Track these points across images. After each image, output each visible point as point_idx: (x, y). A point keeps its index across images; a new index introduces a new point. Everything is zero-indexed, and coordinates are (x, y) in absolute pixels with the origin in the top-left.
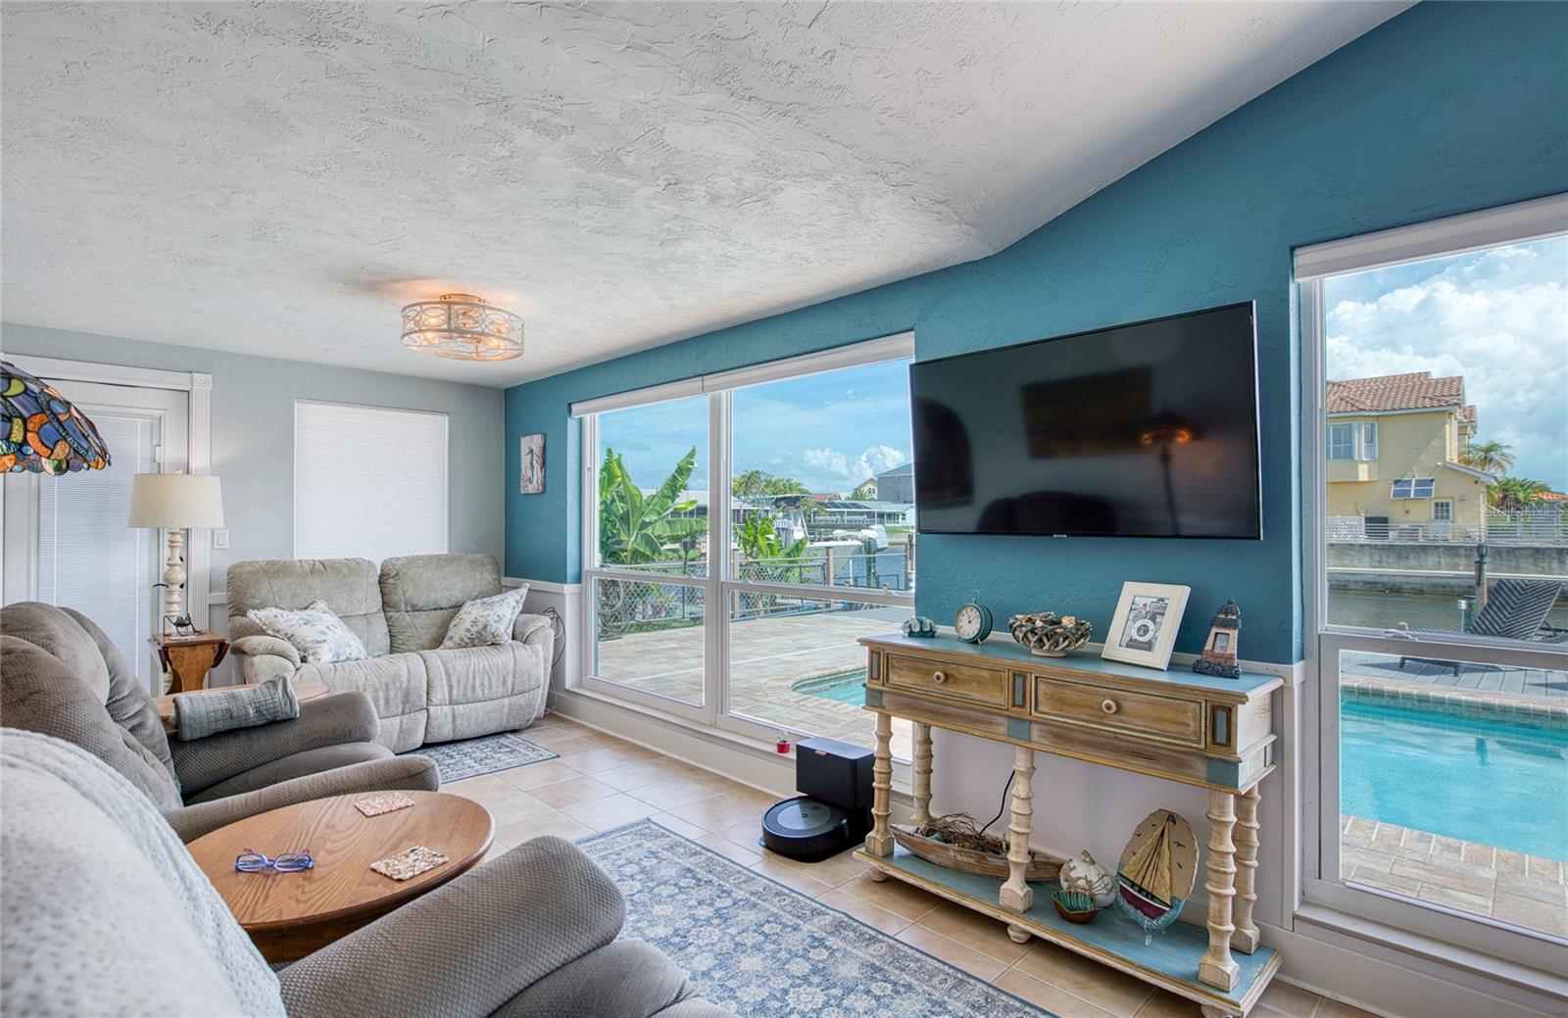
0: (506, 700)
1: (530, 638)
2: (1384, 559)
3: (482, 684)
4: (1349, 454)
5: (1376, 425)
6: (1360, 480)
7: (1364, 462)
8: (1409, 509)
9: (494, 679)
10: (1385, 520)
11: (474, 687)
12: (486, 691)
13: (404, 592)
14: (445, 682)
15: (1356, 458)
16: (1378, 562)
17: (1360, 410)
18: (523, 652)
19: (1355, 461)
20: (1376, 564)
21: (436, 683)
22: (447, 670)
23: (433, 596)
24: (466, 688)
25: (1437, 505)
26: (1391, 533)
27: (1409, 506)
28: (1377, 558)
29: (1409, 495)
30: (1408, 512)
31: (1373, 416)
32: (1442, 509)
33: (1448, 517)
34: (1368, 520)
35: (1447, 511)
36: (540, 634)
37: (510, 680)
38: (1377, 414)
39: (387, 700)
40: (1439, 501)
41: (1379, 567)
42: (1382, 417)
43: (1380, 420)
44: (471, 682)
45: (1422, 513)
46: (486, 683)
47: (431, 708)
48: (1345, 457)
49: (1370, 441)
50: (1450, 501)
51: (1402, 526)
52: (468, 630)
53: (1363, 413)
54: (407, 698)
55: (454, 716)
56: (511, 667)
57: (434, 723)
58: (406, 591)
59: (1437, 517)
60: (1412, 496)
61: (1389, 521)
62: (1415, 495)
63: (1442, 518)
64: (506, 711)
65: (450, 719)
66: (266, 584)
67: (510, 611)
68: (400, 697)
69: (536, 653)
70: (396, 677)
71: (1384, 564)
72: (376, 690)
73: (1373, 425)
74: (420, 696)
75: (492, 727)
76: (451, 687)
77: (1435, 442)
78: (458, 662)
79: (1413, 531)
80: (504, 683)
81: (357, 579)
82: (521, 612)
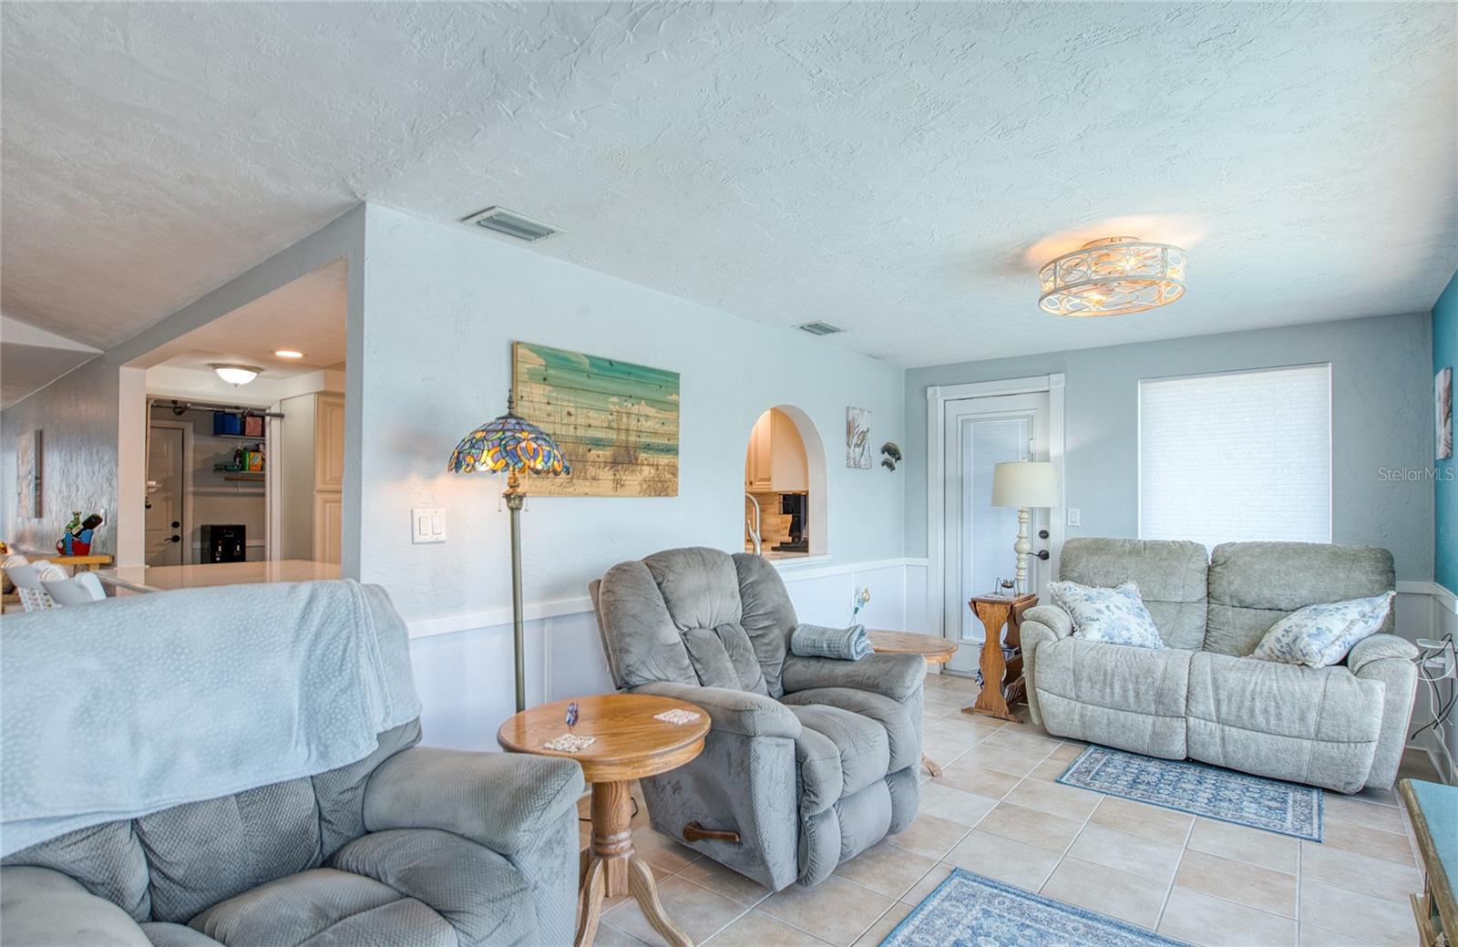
0: (1307, 744)
1: (1365, 670)
3: (1266, 711)
9: (1286, 710)
11: (1252, 711)
12: (1273, 722)
13: (1230, 583)
14: (1211, 693)
18: (1343, 684)
21: (1198, 691)
22: (1215, 680)
23: (1267, 593)
24: (1239, 709)
36: (1383, 666)
37: (1312, 716)
39: (1137, 694)
44: (1247, 704)
46: (1272, 711)
47: (1191, 720)
52: (1278, 640)
54: (1160, 697)
55: (1223, 738)
56: (1316, 699)
57: (1195, 737)
58: (1231, 582)
64: (1306, 757)
65: (1218, 740)
66: (1084, 560)
67: (1342, 626)
68: (1151, 696)
69: (1368, 692)
70: (1150, 671)
72: (1125, 680)
74: (1176, 701)
75: (1285, 771)
76: (1218, 702)
78: (1233, 674)
80: (1302, 719)
81: (1175, 563)
82: (1379, 632)
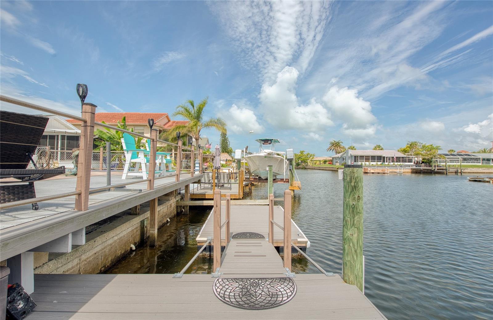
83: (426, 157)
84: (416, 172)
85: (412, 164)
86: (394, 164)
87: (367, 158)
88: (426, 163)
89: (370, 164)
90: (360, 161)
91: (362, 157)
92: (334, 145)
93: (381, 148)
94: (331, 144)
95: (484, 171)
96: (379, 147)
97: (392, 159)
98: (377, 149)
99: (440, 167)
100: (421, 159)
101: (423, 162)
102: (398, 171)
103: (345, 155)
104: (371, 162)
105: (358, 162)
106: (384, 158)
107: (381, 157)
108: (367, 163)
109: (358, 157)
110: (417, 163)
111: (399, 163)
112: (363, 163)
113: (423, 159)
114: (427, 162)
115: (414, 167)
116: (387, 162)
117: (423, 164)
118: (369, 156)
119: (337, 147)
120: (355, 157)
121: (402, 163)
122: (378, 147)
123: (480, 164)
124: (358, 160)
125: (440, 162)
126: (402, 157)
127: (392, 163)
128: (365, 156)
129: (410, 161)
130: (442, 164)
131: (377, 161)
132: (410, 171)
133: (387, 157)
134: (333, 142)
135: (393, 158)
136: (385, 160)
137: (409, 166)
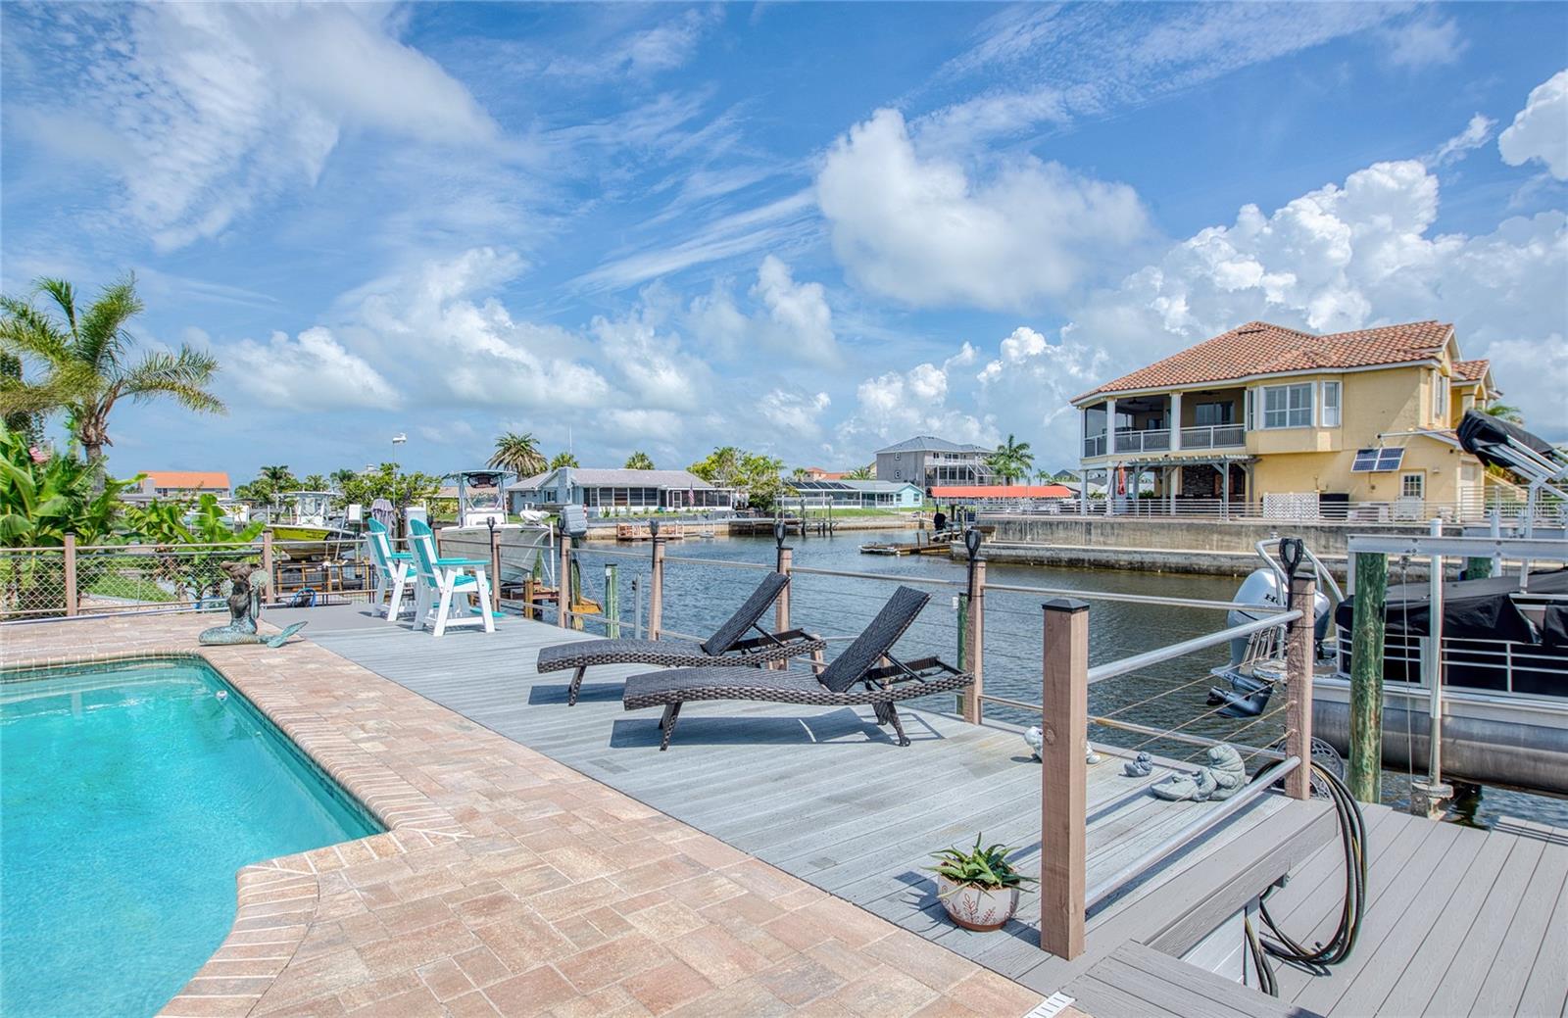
2: (1331, 544)
4: (1307, 420)
5: (1341, 384)
6: (1319, 450)
7: (1323, 429)
8: (1374, 483)
10: (1344, 497)
15: (1315, 423)
16: (1325, 547)
17: (1320, 367)
19: (1314, 428)
20: (1323, 550)
25: (1406, 479)
26: (1350, 512)
27: (1375, 480)
28: (1323, 542)
29: (1372, 468)
30: (1373, 488)
31: (1338, 374)
32: (1413, 484)
33: (1418, 494)
34: (1324, 497)
35: (1418, 485)
38: (1345, 371)
40: (1410, 474)
41: (1326, 553)
42: (1346, 375)
43: (1346, 379)
45: (1390, 488)
48: (1303, 423)
49: (1331, 402)
50: (1422, 474)
51: (1362, 505)
53: (1323, 370)
59: (1406, 494)
60: (1375, 469)
61: (1350, 497)
62: (1379, 467)
63: (1412, 494)
71: (1331, 549)
73: (1336, 384)
77: (1409, 405)
79: (1373, 510)
83: (760, 492)
84: (740, 532)
85: (730, 508)
86: (688, 511)
87: (621, 495)
88: (757, 506)
89: (628, 511)
90: (601, 505)
91: (606, 491)
92: (513, 450)
93: (646, 462)
94: (500, 445)
95: (867, 524)
96: (643, 460)
97: (684, 497)
98: (639, 465)
99: (788, 516)
100: (747, 495)
101: (751, 504)
102: (702, 530)
103: (555, 484)
104: (632, 504)
105: (595, 505)
106: (663, 493)
107: (655, 489)
108: (622, 509)
109: (594, 489)
110: (740, 506)
111: (701, 509)
112: (612, 509)
113: (751, 497)
114: (761, 504)
115: (734, 519)
116: (671, 505)
117: (752, 510)
118: (626, 489)
119: (522, 456)
120: (586, 490)
121: (706, 508)
122: (641, 462)
123: (860, 507)
124: (596, 500)
125: (786, 503)
126: (707, 492)
127: (685, 509)
128: (616, 489)
129: (724, 502)
130: (791, 508)
131: (646, 504)
132: (727, 528)
133: (671, 492)
134: (509, 438)
135: (685, 492)
136: (665, 499)
137: (724, 515)
